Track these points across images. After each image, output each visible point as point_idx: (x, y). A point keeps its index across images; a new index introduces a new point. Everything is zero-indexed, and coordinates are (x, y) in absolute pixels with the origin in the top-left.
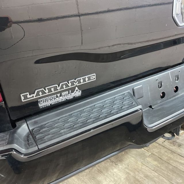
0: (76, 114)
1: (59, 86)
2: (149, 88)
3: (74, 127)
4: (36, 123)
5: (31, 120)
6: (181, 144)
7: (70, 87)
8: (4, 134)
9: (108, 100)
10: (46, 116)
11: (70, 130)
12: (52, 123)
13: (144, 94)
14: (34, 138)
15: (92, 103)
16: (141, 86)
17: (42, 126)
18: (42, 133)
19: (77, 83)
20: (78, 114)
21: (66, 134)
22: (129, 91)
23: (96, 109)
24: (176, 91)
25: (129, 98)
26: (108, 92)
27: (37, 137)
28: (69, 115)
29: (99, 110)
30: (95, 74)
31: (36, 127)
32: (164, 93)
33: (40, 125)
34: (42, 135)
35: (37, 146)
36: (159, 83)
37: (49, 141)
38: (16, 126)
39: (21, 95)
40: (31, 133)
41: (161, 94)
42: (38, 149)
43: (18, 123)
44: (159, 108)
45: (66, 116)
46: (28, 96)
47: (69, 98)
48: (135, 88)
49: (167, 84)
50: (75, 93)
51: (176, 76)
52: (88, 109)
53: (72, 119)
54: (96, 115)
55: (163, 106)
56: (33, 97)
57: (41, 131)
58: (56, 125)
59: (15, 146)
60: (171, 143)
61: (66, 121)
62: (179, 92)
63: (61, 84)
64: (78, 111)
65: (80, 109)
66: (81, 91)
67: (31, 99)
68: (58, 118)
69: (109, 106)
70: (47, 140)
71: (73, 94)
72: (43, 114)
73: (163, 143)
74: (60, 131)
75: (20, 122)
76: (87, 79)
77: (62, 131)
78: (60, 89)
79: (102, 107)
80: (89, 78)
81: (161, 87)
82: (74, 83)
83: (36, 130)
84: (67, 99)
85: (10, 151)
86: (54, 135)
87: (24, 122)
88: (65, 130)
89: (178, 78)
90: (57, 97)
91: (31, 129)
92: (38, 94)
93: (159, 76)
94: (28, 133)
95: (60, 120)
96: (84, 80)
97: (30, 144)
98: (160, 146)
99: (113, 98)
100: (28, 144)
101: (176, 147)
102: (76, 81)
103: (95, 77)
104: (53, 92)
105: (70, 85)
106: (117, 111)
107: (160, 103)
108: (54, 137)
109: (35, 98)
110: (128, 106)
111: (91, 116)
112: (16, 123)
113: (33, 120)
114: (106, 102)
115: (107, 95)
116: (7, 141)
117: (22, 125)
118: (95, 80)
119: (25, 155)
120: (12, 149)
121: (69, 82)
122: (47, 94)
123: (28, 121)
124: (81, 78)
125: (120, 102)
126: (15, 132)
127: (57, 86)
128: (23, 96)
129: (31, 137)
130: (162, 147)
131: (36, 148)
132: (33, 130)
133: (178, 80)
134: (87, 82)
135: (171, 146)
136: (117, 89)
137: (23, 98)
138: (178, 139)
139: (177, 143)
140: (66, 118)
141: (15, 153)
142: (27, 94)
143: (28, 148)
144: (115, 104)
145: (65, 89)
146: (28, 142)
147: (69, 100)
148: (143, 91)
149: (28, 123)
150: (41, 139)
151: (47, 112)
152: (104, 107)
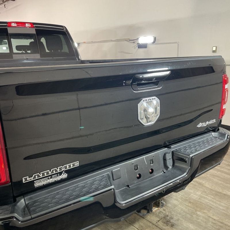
0: (62, 192)
1: (50, 171)
2: (126, 171)
3: (60, 202)
4: (31, 198)
5: (28, 196)
6: (174, 224)
7: (59, 172)
8: (8, 206)
9: (89, 181)
10: (39, 193)
11: (56, 204)
12: (43, 199)
13: (122, 175)
14: (29, 210)
15: (76, 183)
16: (119, 168)
17: (35, 201)
18: (35, 206)
19: (64, 168)
20: (64, 192)
21: (53, 207)
22: (108, 173)
23: (78, 189)
24: (151, 173)
25: (106, 179)
26: (91, 174)
27: (31, 209)
28: (57, 193)
29: (80, 189)
30: (78, 162)
31: (31, 202)
32: (140, 175)
33: (34, 200)
34: (35, 208)
35: (31, 215)
36: (135, 166)
37: (40, 212)
38: (16, 200)
39: (23, 178)
40: (27, 206)
41: (138, 175)
42: (31, 218)
43: (18, 198)
44: (135, 187)
45: (54, 194)
46: (28, 179)
47: (57, 179)
48: (114, 170)
49: (143, 167)
50: (62, 176)
51: (151, 160)
52: (72, 188)
53: (59, 196)
54: (78, 193)
55: (139, 186)
56: (31, 179)
57: (34, 205)
58: (46, 200)
59: (16, 215)
60: (165, 223)
61: (54, 198)
62: (154, 173)
63: (52, 170)
64: (64, 190)
65: (66, 188)
66: (67, 174)
67: (30, 181)
68: (49, 195)
69: (89, 186)
70: (38, 212)
71: (60, 176)
72: (37, 191)
73: (157, 222)
74: (48, 205)
75: (19, 197)
76: (72, 166)
77: (50, 205)
78: (51, 174)
79: (84, 187)
80: (74, 165)
81: (137, 169)
82: (62, 169)
83: (31, 204)
84: (56, 181)
85: (12, 218)
86: (43, 208)
87: (22, 198)
88: (52, 204)
89: (153, 162)
90: (48, 179)
91: (27, 203)
92: (35, 177)
93: (136, 160)
94: (25, 206)
95: (49, 197)
96: (70, 166)
97: (25, 214)
98: (154, 226)
99: (94, 179)
100: (24, 214)
101: (169, 227)
102: (63, 167)
103: (78, 164)
104: (46, 176)
105: (58, 170)
106: (94, 190)
107: (136, 183)
108: (43, 210)
109: (32, 180)
110: (103, 186)
111: (73, 194)
112: (16, 198)
113: (29, 197)
114: (88, 182)
115: (89, 176)
116: (10, 211)
117: (21, 200)
118: (78, 166)
119: (22, 222)
120: (13, 217)
121: (58, 168)
122: (41, 177)
123: (25, 197)
124: (68, 165)
125: (98, 182)
126: (15, 205)
127: (48, 172)
128: (24, 179)
129: (27, 209)
130: (156, 227)
131: (30, 217)
132: (28, 204)
133: (153, 163)
134: (72, 168)
135: (164, 226)
136: (98, 171)
137: (24, 180)
138: (172, 219)
139: (170, 222)
140: (54, 195)
141: (15, 219)
142: (27, 178)
143: (24, 217)
144: (94, 184)
145: (54, 173)
146: (24, 212)
147: (58, 181)
148: (121, 173)
149: (25, 198)
150: (34, 210)
151: (40, 190)
152: (85, 186)
